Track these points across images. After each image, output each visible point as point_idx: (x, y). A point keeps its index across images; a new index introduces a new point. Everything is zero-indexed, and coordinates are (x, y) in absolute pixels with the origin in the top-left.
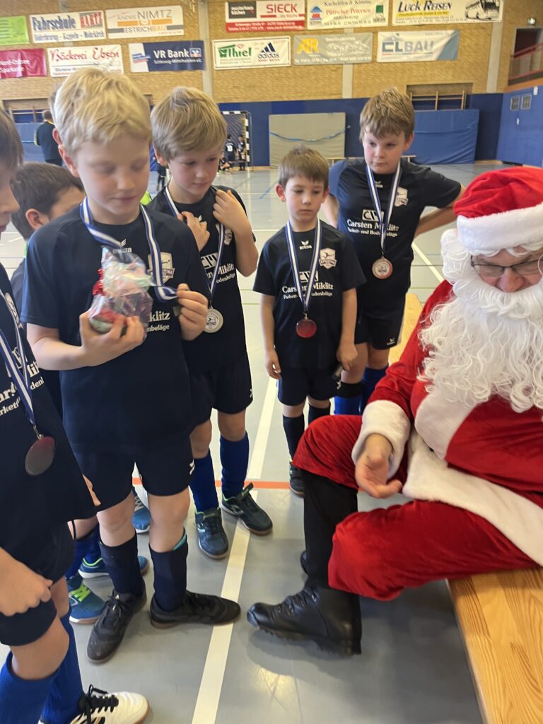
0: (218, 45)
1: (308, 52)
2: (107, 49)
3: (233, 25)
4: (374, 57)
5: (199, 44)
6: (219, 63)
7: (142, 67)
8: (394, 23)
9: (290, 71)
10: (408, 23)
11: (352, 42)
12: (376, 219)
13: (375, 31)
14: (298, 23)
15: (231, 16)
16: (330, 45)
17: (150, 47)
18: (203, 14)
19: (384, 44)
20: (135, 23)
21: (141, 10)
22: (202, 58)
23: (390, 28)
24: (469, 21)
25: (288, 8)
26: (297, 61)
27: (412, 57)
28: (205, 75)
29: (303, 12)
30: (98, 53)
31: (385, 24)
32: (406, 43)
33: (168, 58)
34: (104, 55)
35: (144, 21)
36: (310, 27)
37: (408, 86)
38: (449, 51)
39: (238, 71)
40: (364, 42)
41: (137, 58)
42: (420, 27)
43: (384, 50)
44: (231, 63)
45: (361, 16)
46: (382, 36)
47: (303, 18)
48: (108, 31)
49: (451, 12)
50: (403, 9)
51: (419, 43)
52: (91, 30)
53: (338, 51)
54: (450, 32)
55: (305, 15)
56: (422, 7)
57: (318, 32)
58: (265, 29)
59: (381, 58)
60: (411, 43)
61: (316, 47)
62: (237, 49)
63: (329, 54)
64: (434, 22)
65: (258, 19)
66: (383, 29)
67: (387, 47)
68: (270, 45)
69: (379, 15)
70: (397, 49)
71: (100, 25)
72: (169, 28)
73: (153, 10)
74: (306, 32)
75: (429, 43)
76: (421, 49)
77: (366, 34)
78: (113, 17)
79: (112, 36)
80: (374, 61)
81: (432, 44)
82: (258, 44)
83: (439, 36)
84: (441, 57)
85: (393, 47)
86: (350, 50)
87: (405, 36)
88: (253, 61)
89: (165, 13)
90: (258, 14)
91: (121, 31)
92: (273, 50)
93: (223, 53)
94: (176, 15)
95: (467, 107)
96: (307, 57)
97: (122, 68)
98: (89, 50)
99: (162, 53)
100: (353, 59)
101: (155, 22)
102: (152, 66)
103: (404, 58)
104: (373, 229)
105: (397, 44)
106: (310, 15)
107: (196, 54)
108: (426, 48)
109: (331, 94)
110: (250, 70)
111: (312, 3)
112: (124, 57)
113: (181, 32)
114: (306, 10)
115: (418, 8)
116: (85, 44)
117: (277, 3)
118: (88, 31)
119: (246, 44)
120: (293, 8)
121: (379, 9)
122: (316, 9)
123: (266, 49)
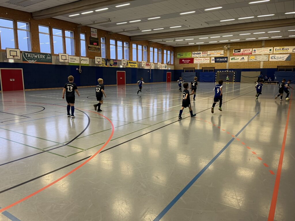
1: (252, 59)
2: (206, 58)
3: (235, 54)
5: (227, 58)
6: (231, 61)
7: (214, 62)
8: (274, 53)
9: (247, 63)
10: (278, 53)
11: (263, 57)
13: (269, 55)
14: (250, 53)
15: (235, 52)
16: (258, 58)
17: (216, 58)
18: (228, 52)
19: (271, 57)
20: (213, 53)
21: (215, 51)
22: (227, 60)
25: (248, 50)
26: (249, 61)
27: (278, 60)
28: (227, 63)
29: (251, 51)
30: (205, 59)
31: (272, 53)
32: (277, 57)
33: (219, 60)
34: (206, 59)
35: (215, 53)
36: (253, 54)
37: (277, 66)
38: (288, 59)
39: (235, 63)
40: (266, 57)
41: (213, 60)
42: (281, 54)
43: (271, 58)
44: (233, 61)
45: (266, 51)
46: (271, 56)
48: (208, 55)
49: (289, 50)
50: (276, 50)
51: (280, 57)
54: (289, 55)
55: (252, 52)
56: (281, 50)
57: (255, 55)
58: (242, 55)
60: (278, 57)
61: (254, 58)
62: (235, 58)
63: (257, 59)
64: (284, 52)
65: (241, 52)
67: (272, 58)
68: (243, 58)
69: (270, 51)
70: (275, 58)
71: (206, 54)
72: (220, 54)
73: (218, 51)
74: (252, 55)
75: (283, 57)
76: (281, 58)
77: (267, 55)
78: (209, 52)
79: (208, 56)
80: (269, 61)
81: (284, 57)
82: (240, 58)
83: (286, 56)
84: (286, 60)
85: (274, 58)
86: (263, 58)
87: (277, 56)
88: (239, 61)
89: (220, 52)
91: (210, 55)
92: (244, 58)
93: (232, 59)
94: (222, 52)
95: (294, 71)
96: (252, 60)
97: (209, 62)
98: (203, 59)
100: (264, 60)
101: (217, 53)
102: (216, 62)
105: (275, 57)
106: (253, 52)
107: (226, 59)
108: (282, 58)
109: (256, 67)
110: (238, 63)
111: (254, 49)
112: (210, 60)
113: (223, 55)
114: (252, 50)
115: (280, 50)
116: (202, 57)
117: (246, 49)
118: (203, 55)
119: (237, 57)
120: (249, 50)
121: (270, 50)
122: (255, 50)
123: (242, 58)
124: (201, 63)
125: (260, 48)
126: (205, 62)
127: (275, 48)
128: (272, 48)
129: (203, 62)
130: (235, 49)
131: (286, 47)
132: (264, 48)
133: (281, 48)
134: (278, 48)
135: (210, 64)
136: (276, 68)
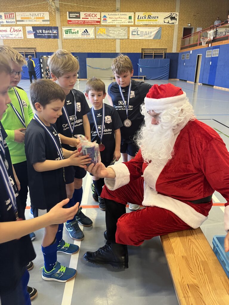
0: (64, 29)
1: (102, 33)
2: (16, 28)
3: (70, 21)
4: (129, 37)
5: (56, 28)
6: (65, 36)
7: (32, 36)
8: (136, 24)
9: (94, 41)
10: (141, 24)
11: (119, 30)
12: (124, 104)
13: (128, 26)
14: (98, 22)
15: (70, 18)
16: (111, 31)
17: (35, 28)
18: (58, 16)
19: (132, 32)
20: (29, 18)
21: (31, 13)
22: (58, 33)
23: (134, 26)
24: (165, 24)
25: (93, 15)
26: (97, 37)
27: (143, 38)
28: (59, 41)
29: (99, 17)
30: (12, 30)
31: (133, 24)
32: (141, 32)
33: (42, 33)
34: (15, 31)
35: (33, 18)
36: (102, 24)
37: (142, 49)
38: (158, 36)
39: (73, 40)
40: (124, 31)
41: (29, 32)
42: (146, 26)
43: (132, 34)
44: (70, 36)
45: (123, 20)
46: (131, 29)
47: (99, 20)
48: (17, 21)
49: (158, 20)
50: (139, 18)
51: (146, 32)
52: (10, 20)
53: (114, 34)
54: (158, 28)
55: (100, 19)
56: (147, 17)
57: (106, 26)
58: (84, 23)
59: (131, 37)
60: (143, 32)
61: (105, 32)
62: (72, 31)
63: (110, 35)
64: (152, 24)
65: (81, 19)
66: (132, 26)
67: (134, 33)
68: (86, 30)
69: (130, 20)
71: (13, 18)
72: (43, 21)
73: (37, 13)
74: (100, 26)
75: (150, 32)
76: (147, 34)
77: (125, 28)
78: (19, 15)
79: (18, 23)
80: (128, 38)
81: (151, 32)
82: (81, 29)
83: (154, 30)
84: (154, 38)
85: (136, 33)
86: (119, 34)
87: (140, 29)
88: (79, 36)
89: (42, 15)
90: (81, 17)
91: (23, 21)
92: (87, 32)
93: (67, 32)
94: (47, 16)
95: (165, 58)
96: (102, 35)
97: (23, 36)
98: (8, 29)
99: (41, 31)
100: (120, 37)
101: (37, 18)
102: (36, 36)
103: (140, 38)
104: (123, 108)
105: (137, 32)
106: (102, 19)
107: (55, 32)
108: (149, 34)
109: (112, 51)
110: (78, 40)
111: (103, 14)
112: (23, 32)
113: (49, 23)
114: (101, 16)
115: (145, 18)
116: (7, 26)
117: (89, 13)
118: (8, 21)
119: (77, 29)
120: (95, 16)
121: (130, 18)
122: (105, 16)
123: (84, 31)
124: (5, 38)
125: (113, 13)
126: (13, 36)
127: (137, 14)
128: (133, 13)
129: (11, 36)
130: (70, 11)
131: (153, 14)
132: (120, 13)
133: (147, 14)
134: (141, 14)
135: (25, 39)
136: (141, 52)
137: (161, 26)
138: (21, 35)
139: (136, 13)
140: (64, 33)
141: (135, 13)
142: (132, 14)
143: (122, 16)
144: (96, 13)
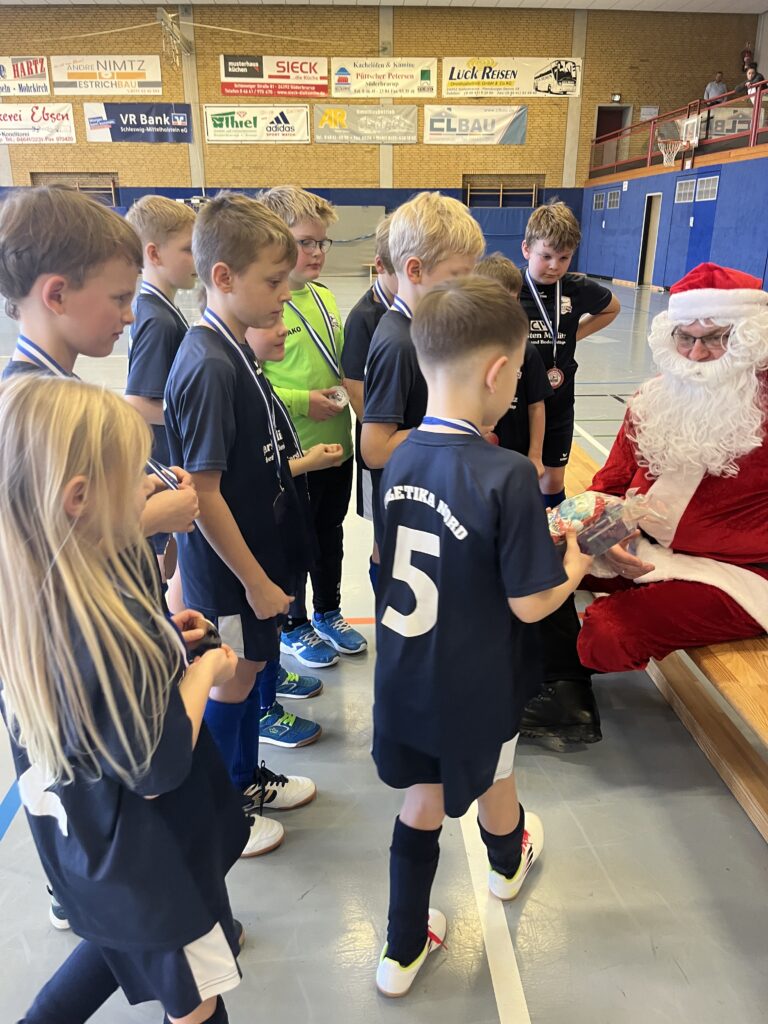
0: (211, 111)
1: (333, 126)
2: (51, 108)
3: (231, 86)
4: (420, 137)
5: (185, 109)
6: (213, 135)
7: (104, 135)
8: (445, 95)
9: (309, 150)
10: (462, 94)
11: (391, 117)
12: (545, 329)
13: (420, 104)
14: (319, 88)
15: (228, 74)
16: (363, 119)
17: (114, 109)
18: (188, 68)
19: (432, 121)
20: (93, 76)
21: (102, 59)
22: (189, 126)
23: (439, 100)
24: (539, 94)
25: (306, 68)
26: (318, 138)
27: (468, 140)
28: (193, 149)
29: (326, 74)
30: (39, 114)
31: (433, 95)
32: (461, 121)
33: (139, 125)
34: (46, 117)
35: (107, 74)
36: (335, 94)
37: (464, 176)
38: (515, 133)
39: (240, 147)
40: (406, 116)
41: (96, 122)
42: (478, 100)
43: (432, 129)
44: (229, 135)
45: (402, 83)
46: (430, 111)
47: (325, 82)
48: (54, 85)
49: (516, 82)
50: (455, 76)
51: (477, 121)
52: (30, 83)
53: (374, 127)
54: (516, 108)
55: (328, 78)
56: (480, 74)
57: (347, 101)
58: (275, 94)
59: (428, 138)
60: (467, 121)
61: (343, 120)
62: (237, 119)
63: (361, 130)
64: (495, 94)
65: (265, 79)
66: (431, 101)
67: (437, 125)
68: (282, 114)
69: (425, 83)
70: (449, 129)
71: (44, 76)
72: (141, 85)
73: (119, 59)
74: (330, 100)
75: (489, 122)
76: (479, 129)
77: (409, 107)
78: (61, 66)
79: (58, 91)
80: (419, 142)
81: (493, 123)
82: (266, 113)
83: (502, 114)
84: (503, 142)
85: (444, 125)
86: (388, 126)
87: (459, 112)
88: (260, 134)
89: (136, 66)
90: (266, 73)
91: (73, 85)
92: (286, 121)
93: (219, 122)
94: (152, 67)
96: (332, 132)
97: (73, 135)
98: (25, 110)
99: (132, 118)
100: (394, 139)
101: (120, 76)
102: (117, 134)
103: (459, 140)
104: (543, 339)
105: (449, 121)
106: (335, 79)
107: (180, 121)
108: (485, 127)
109: (365, 182)
110: (255, 146)
111: (337, 63)
112: (76, 122)
113: (158, 91)
114: (329, 71)
115: (474, 75)
116: (20, 100)
117: (291, 60)
118: (24, 83)
119: (250, 111)
120: (312, 68)
121: (425, 75)
122: (343, 70)
123: (277, 119)
124: (15, 140)
125: (369, 61)
126: (43, 134)
127: (448, 63)
128: (435, 60)
129: (33, 134)
130: (231, 51)
131: (501, 63)
132: (392, 61)
133: (481, 63)
134: (462, 64)
135: (83, 146)
136: (460, 187)
137: (524, 103)
138: (67, 131)
139: (446, 60)
140: (210, 123)
141: (440, 61)
142: (430, 64)
143: (400, 71)
144: (313, 60)
